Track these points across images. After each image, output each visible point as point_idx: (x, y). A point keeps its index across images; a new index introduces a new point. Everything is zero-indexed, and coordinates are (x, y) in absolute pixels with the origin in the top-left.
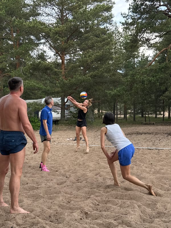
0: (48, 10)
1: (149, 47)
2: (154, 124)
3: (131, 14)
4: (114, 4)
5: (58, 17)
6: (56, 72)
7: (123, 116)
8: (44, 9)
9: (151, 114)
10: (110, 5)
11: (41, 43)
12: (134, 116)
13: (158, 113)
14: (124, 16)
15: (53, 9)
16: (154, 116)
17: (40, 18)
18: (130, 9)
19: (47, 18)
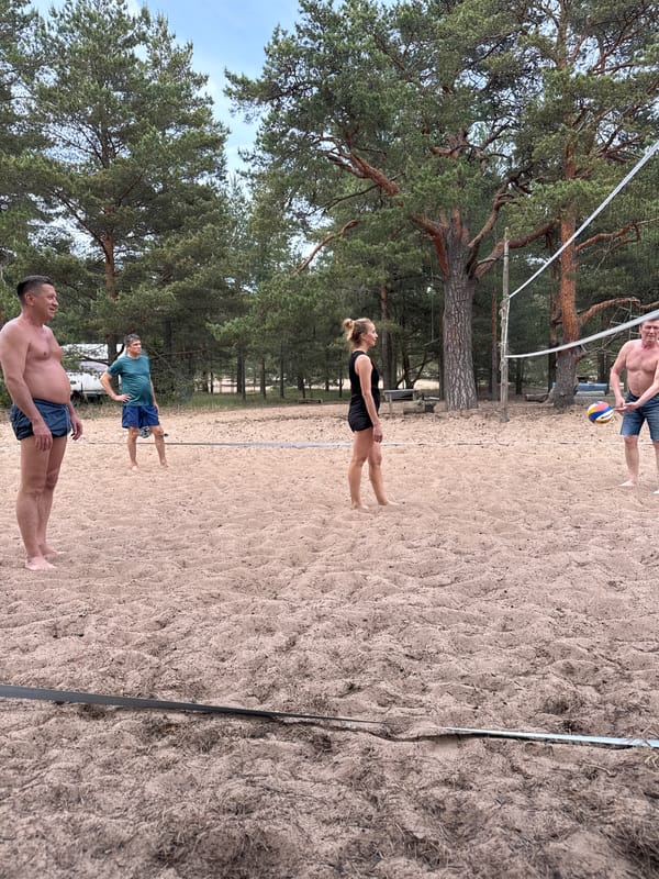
0: (67, 132)
1: (309, 238)
2: (320, 402)
3: (259, 153)
4: (229, 132)
5: (92, 150)
6: (90, 279)
7: (258, 389)
8: (57, 128)
9: (317, 383)
10: (220, 134)
11: (57, 215)
12: (282, 388)
13: (331, 381)
14: (245, 157)
15: (80, 130)
16: (322, 387)
17: (49, 153)
18: (258, 142)
19: (65, 151)
